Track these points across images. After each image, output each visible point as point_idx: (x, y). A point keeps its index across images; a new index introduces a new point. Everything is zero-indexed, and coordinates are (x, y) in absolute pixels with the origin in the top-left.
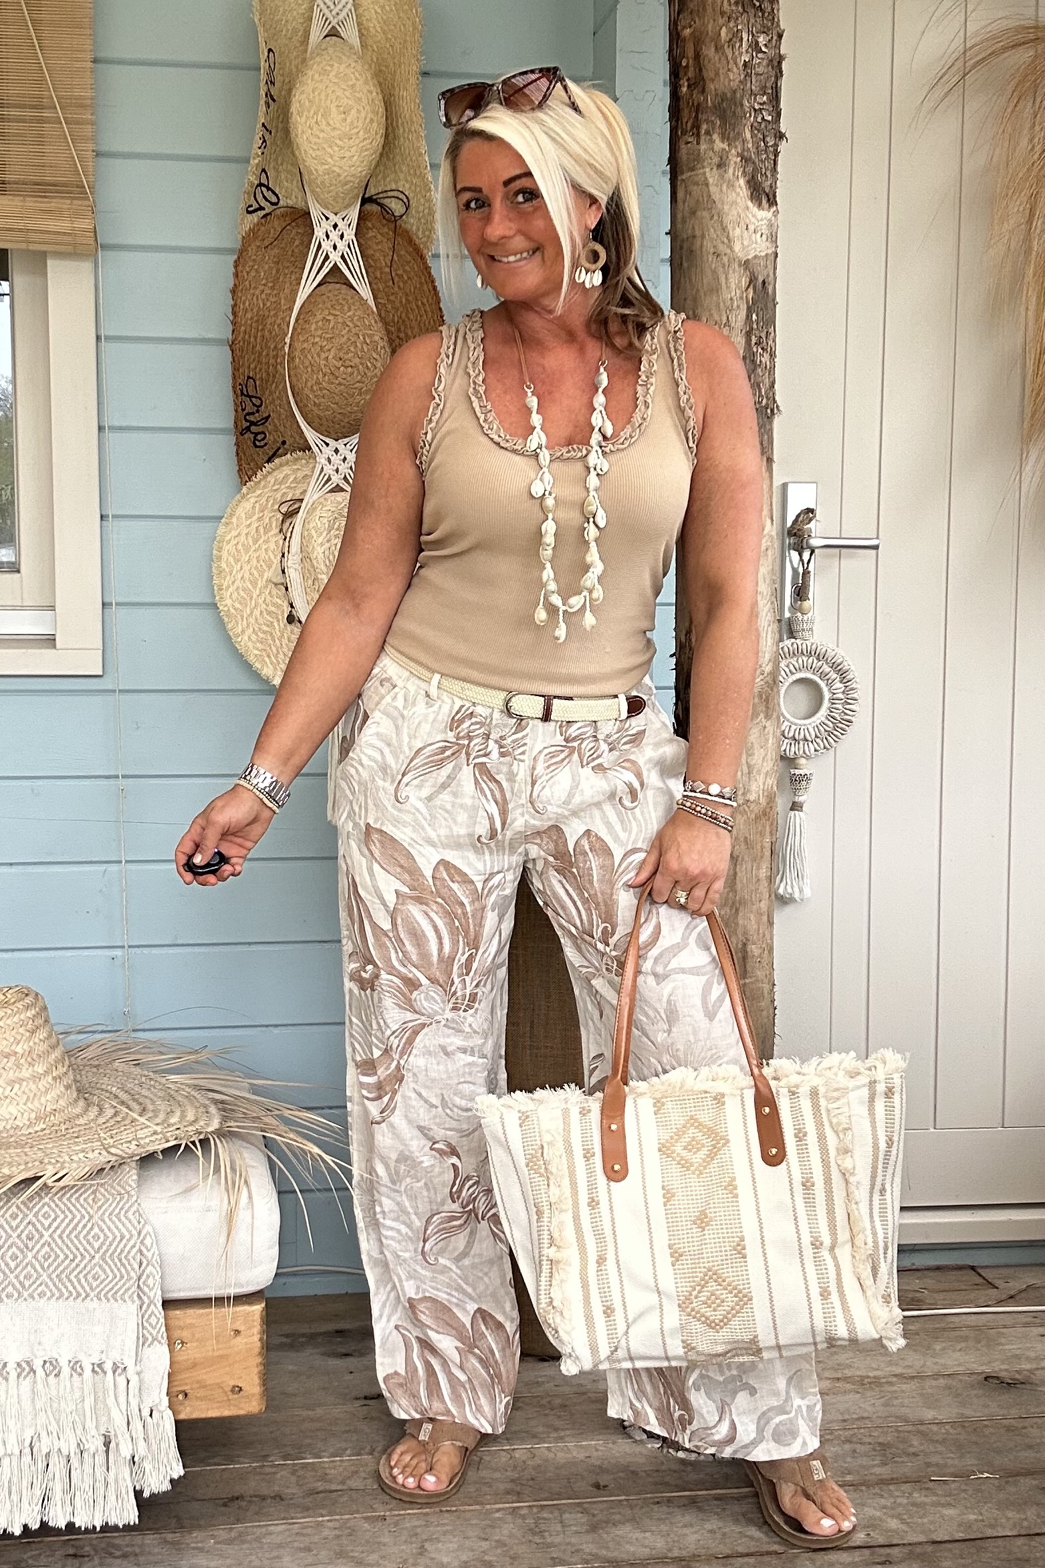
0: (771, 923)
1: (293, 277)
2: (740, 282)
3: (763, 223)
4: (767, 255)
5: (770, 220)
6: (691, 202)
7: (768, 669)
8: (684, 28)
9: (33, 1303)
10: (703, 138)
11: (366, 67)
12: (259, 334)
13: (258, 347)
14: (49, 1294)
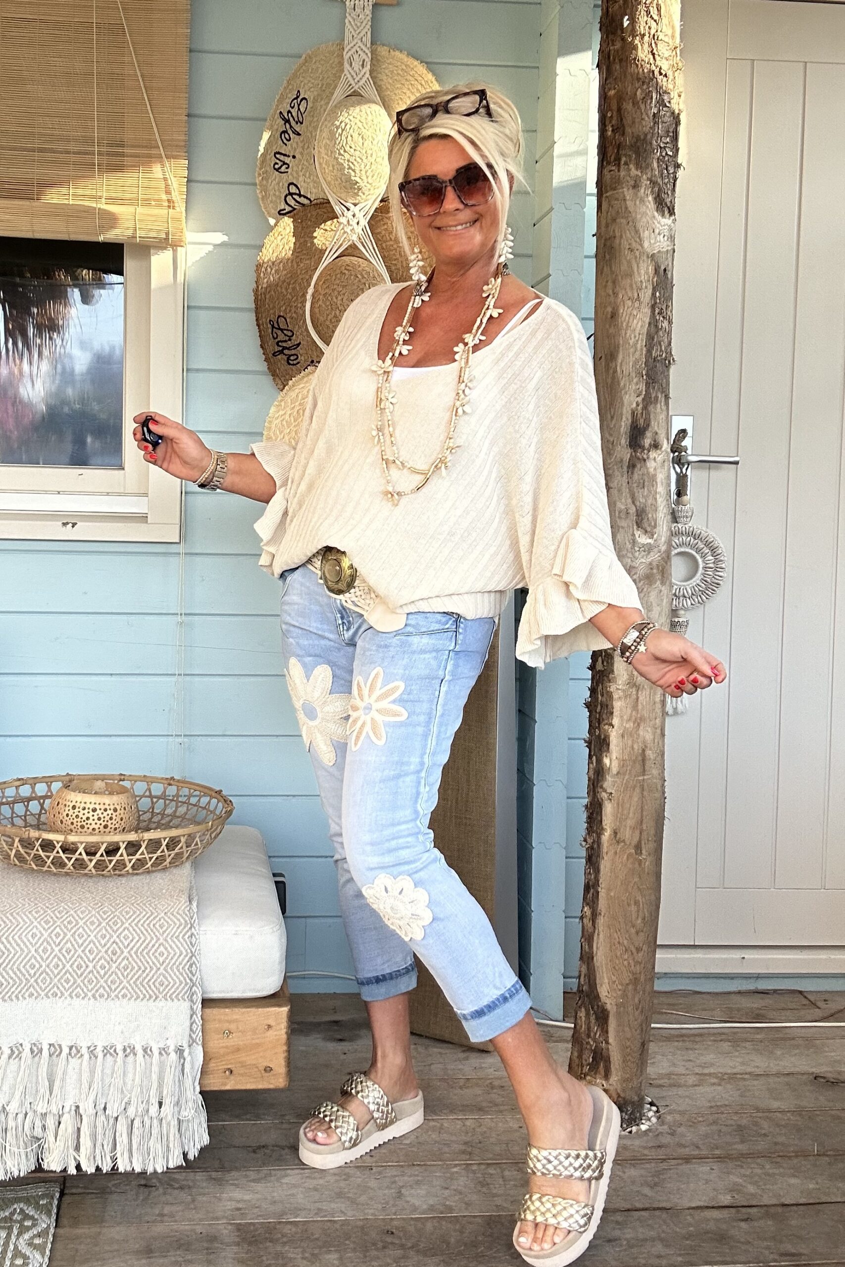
0: (663, 735)
2: (648, 269)
3: (665, 227)
4: (668, 250)
5: (670, 226)
6: (613, 212)
7: (663, 548)
8: (610, 89)
9: (118, 1003)
10: (622, 169)
14: (129, 995)
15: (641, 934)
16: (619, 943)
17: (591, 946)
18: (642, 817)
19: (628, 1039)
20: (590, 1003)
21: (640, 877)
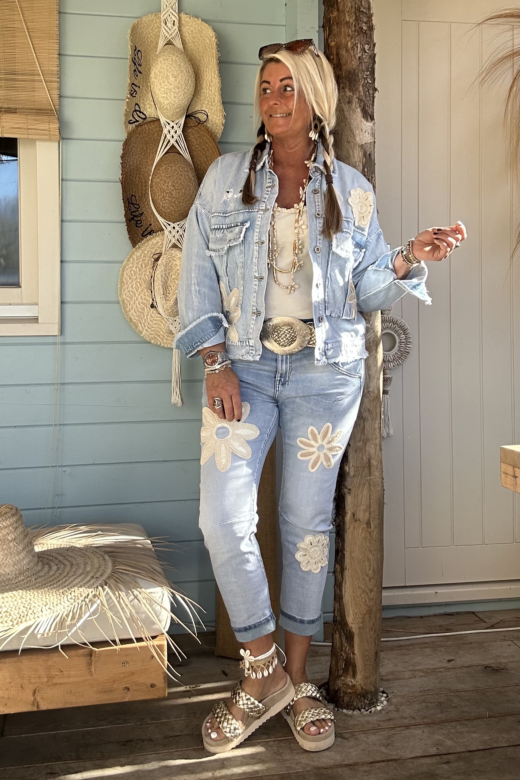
0: (381, 449)
1: (154, 150)
2: (359, 154)
3: (369, 127)
4: (371, 142)
5: (372, 127)
7: (376, 330)
8: (331, 42)
11: (185, 57)
12: (138, 176)
13: (137, 182)
15: (372, 580)
16: (359, 587)
17: (341, 591)
18: (370, 503)
19: (367, 650)
20: (342, 628)
21: (370, 543)
